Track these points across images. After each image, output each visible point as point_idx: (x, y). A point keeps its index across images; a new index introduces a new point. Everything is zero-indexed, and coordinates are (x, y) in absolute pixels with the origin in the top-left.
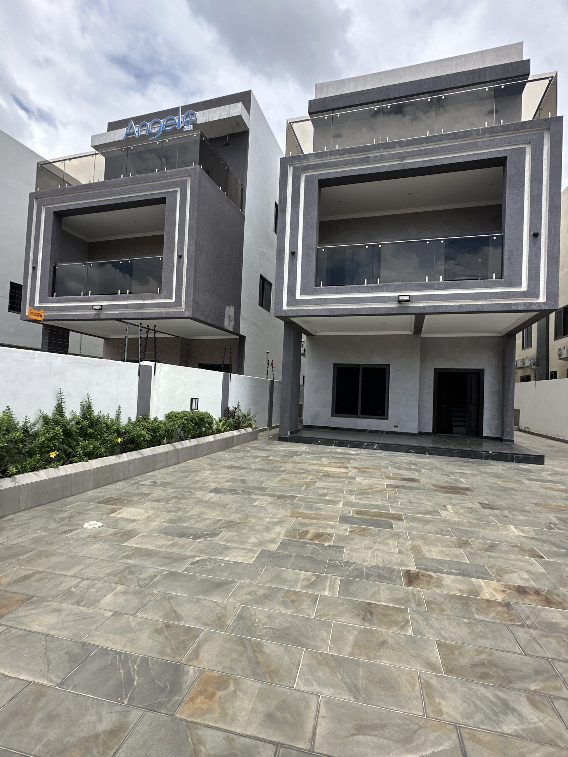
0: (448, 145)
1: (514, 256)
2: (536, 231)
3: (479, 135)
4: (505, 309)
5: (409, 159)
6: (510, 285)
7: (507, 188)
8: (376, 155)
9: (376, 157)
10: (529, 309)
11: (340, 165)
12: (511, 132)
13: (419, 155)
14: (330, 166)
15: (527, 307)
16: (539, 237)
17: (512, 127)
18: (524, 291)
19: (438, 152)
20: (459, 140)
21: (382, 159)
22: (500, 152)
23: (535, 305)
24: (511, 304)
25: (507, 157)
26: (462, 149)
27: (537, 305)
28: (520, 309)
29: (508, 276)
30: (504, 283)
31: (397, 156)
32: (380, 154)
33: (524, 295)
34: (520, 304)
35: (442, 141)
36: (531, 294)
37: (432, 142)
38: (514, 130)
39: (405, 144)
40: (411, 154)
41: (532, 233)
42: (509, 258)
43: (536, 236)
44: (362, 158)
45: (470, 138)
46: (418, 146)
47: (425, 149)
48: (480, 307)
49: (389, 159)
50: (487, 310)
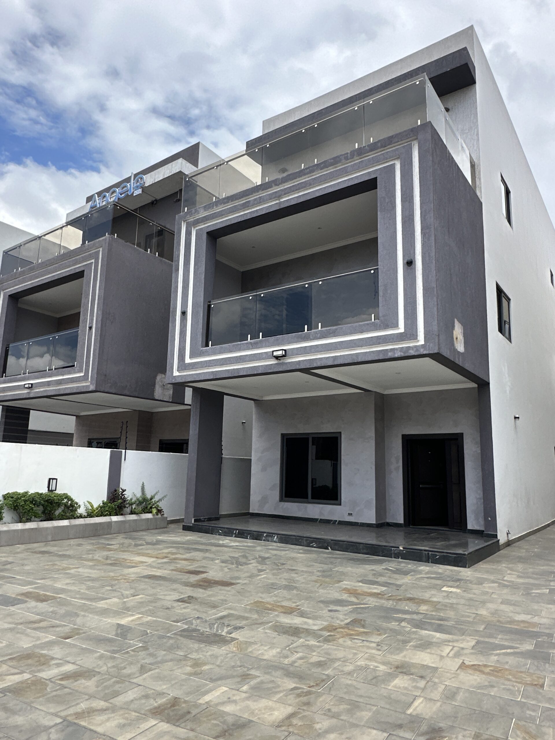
0: (318, 175)
1: (389, 292)
2: (409, 259)
3: (348, 159)
4: (381, 357)
5: (286, 197)
6: (386, 327)
7: (379, 213)
8: (255, 197)
9: (255, 200)
10: (406, 355)
11: (224, 215)
12: (379, 150)
13: (293, 191)
14: (216, 217)
15: (404, 353)
16: (413, 266)
17: (379, 144)
18: (401, 334)
19: (310, 185)
20: (330, 168)
21: (261, 201)
22: (369, 173)
23: (413, 349)
24: (387, 350)
25: (377, 177)
26: (332, 178)
27: (415, 349)
28: (396, 356)
29: (384, 316)
30: (380, 325)
31: (274, 196)
32: (258, 197)
33: (401, 337)
34: (397, 349)
35: (313, 172)
36: (408, 336)
37: (305, 175)
38: (382, 146)
39: (280, 182)
40: (286, 192)
41: (406, 262)
42: (384, 294)
43: (410, 263)
44: (244, 203)
45: (340, 164)
46: (293, 181)
47: (298, 184)
48: (355, 357)
49: (267, 200)
50: (363, 360)
